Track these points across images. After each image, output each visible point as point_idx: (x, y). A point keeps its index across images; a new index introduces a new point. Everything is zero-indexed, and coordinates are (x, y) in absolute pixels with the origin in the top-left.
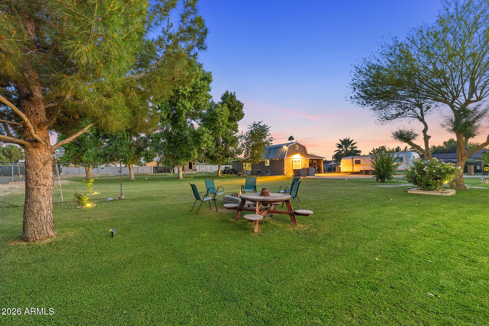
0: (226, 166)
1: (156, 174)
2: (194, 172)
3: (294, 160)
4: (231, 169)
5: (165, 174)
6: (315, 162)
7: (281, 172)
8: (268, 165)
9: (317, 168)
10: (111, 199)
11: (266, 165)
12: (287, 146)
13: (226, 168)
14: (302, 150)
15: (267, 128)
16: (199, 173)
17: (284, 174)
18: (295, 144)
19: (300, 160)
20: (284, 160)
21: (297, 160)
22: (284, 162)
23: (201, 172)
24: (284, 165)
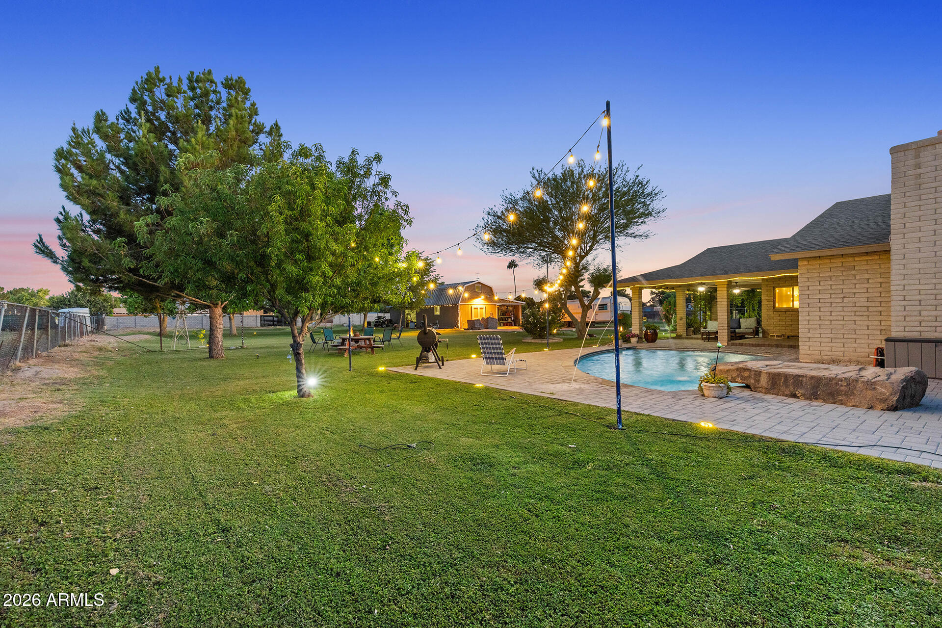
0: (380, 314)
1: (265, 328)
2: (329, 325)
3: (474, 307)
4: (387, 320)
5: (280, 327)
6: (510, 308)
7: (453, 324)
8: (438, 313)
9: (513, 318)
10: (234, 348)
11: (436, 314)
12: (463, 286)
13: (379, 317)
14: (488, 291)
15: (430, 260)
16: (337, 326)
17: (458, 327)
18: (476, 284)
19: (484, 306)
20: (458, 306)
21: (479, 307)
22: (458, 309)
23: (343, 325)
24: (458, 314)
